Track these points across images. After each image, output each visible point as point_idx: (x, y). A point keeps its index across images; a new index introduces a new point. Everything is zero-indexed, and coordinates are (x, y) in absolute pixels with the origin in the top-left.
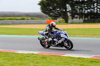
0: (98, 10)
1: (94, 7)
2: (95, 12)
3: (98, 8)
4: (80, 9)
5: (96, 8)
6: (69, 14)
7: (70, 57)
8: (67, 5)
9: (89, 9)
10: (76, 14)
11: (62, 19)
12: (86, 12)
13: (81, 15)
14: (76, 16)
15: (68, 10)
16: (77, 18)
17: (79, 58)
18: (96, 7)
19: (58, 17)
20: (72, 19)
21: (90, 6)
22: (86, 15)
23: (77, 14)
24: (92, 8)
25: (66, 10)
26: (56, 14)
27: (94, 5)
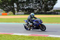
0: (33, 7)
1: (30, 5)
3: (33, 6)
5: (31, 6)
6: (15, 9)
7: (17, 35)
11: (11, 12)
13: (23, 10)
14: (20, 10)
15: (15, 7)
16: (20, 11)
19: (9, 11)
20: (18, 12)
21: (28, 5)
22: (26, 10)
24: (29, 6)
25: (14, 7)
26: (8, 9)
27: (30, 4)
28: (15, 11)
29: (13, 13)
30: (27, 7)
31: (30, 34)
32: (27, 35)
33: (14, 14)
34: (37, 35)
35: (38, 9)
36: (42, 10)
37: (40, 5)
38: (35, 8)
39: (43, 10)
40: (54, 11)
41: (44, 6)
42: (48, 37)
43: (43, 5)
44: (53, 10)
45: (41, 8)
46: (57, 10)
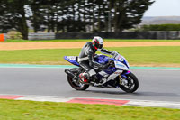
0: (82, 15)
1: (74, 11)
2: (76, 19)
3: (80, 12)
4: (49, 14)
5: (77, 13)
6: (29, 23)
8: (26, 7)
9: (66, 13)
10: (42, 24)
11: (16, 33)
12: (60, 19)
13: (52, 25)
14: (43, 26)
15: (27, 16)
16: (44, 29)
17: (46, 103)
18: (78, 10)
19: (10, 28)
20: (36, 32)
22: (60, 25)
23: (45, 23)
24: (71, 13)
25: (23, 15)
26: (6, 23)
27: (74, 7)
28: (27, 27)
29: (23, 35)
30: (65, 17)
31: (72, 98)
32: (64, 101)
33: (25, 37)
34: (92, 101)
35: (96, 24)
36: (109, 25)
37: (104, 9)
38: (88, 20)
39: (112, 26)
40: (145, 27)
41: (114, 13)
42: (125, 107)
43: (113, 10)
44: (141, 24)
45: (107, 19)
46: (154, 24)
